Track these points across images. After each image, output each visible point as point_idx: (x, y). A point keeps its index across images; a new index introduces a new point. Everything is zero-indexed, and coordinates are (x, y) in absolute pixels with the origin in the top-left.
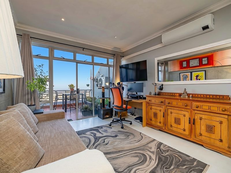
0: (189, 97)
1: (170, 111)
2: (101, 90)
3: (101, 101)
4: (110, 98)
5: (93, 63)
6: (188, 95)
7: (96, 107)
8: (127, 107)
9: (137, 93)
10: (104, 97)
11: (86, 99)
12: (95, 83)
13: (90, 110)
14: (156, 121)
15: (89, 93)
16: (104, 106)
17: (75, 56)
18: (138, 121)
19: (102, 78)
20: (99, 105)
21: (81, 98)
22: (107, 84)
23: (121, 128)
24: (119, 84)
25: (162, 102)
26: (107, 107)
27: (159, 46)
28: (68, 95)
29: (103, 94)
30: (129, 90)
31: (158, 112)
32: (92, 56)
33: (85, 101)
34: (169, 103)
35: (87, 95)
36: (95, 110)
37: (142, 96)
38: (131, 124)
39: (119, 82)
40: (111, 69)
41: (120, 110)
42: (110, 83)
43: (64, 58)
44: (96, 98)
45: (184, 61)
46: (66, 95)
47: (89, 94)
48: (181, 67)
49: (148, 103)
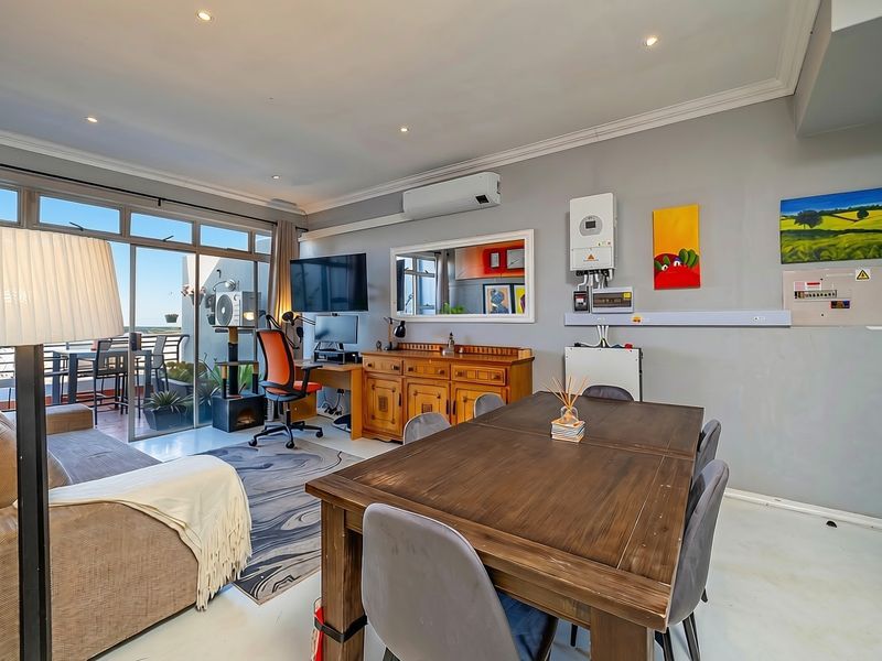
0: (457, 352)
1: (413, 389)
2: (226, 337)
3: (224, 373)
4: (256, 364)
5: (196, 248)
6: (457, 348)
7: (205, 395)
8: (305, 385)
9: (341, 347)
10: (236, 360)
11: (165, 370)
12: (205, 312)
13: (182, 408)
14: (384, 420)
15: (174, 349)
16: (234, 390)
17: (125, 223)
18: (344, 426)
19: (231, 295)
20: (218, 389)
21: (142, 368)
22: (250, 316)
23: (288, 447)
24: (288, 316)
25: (396, 368)
26: (246, 393)
27: (396, 218)
28: (85, 356)
29: (233, 349)
30: (318, 337)
31: (389, 394)
32: (193, 222)
33: (158, 380)
34: (410, 370)
35: (166, 357)
36: (200, 406)
37: (356, 353)
38: (320, 435)
39: (289, 309)
40: (264, 267)
41: (287, 395)
42: (259, 314)
43: (82, 229)
44: (205, 367)
45: (495, 251)
46: (74, 359)
47: (178, 353)
48: (488, 268)
49: (366, 372)
